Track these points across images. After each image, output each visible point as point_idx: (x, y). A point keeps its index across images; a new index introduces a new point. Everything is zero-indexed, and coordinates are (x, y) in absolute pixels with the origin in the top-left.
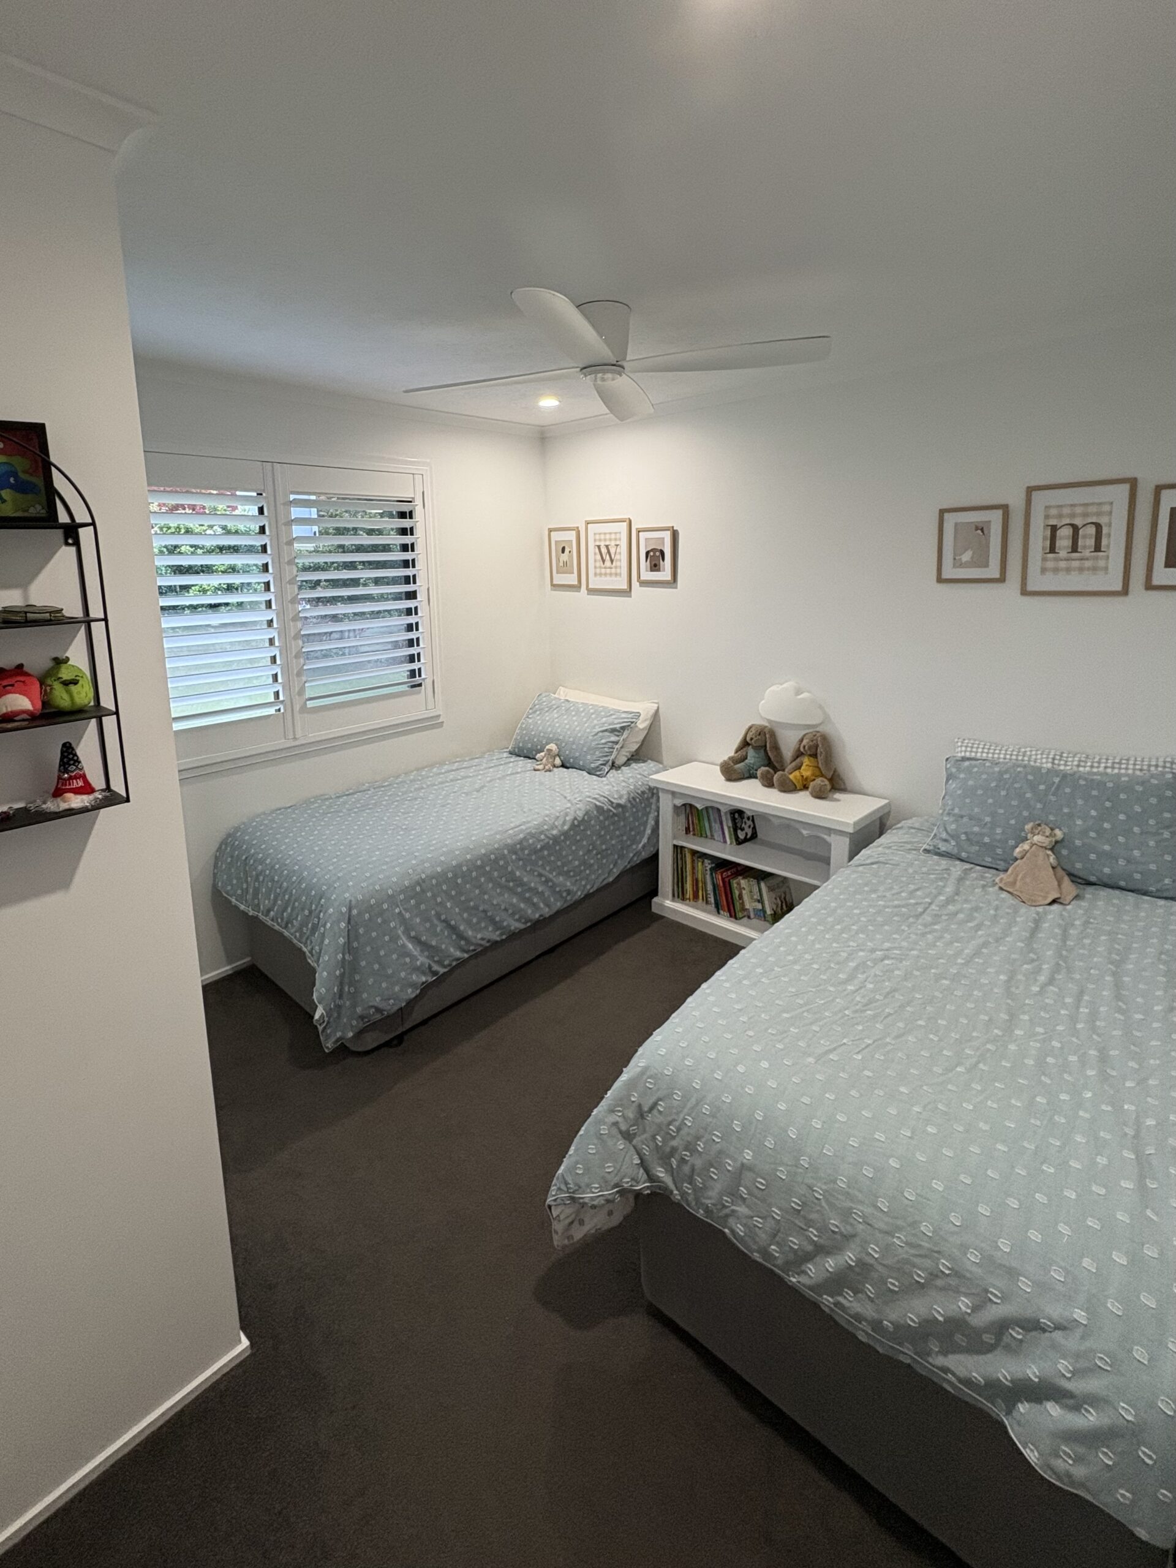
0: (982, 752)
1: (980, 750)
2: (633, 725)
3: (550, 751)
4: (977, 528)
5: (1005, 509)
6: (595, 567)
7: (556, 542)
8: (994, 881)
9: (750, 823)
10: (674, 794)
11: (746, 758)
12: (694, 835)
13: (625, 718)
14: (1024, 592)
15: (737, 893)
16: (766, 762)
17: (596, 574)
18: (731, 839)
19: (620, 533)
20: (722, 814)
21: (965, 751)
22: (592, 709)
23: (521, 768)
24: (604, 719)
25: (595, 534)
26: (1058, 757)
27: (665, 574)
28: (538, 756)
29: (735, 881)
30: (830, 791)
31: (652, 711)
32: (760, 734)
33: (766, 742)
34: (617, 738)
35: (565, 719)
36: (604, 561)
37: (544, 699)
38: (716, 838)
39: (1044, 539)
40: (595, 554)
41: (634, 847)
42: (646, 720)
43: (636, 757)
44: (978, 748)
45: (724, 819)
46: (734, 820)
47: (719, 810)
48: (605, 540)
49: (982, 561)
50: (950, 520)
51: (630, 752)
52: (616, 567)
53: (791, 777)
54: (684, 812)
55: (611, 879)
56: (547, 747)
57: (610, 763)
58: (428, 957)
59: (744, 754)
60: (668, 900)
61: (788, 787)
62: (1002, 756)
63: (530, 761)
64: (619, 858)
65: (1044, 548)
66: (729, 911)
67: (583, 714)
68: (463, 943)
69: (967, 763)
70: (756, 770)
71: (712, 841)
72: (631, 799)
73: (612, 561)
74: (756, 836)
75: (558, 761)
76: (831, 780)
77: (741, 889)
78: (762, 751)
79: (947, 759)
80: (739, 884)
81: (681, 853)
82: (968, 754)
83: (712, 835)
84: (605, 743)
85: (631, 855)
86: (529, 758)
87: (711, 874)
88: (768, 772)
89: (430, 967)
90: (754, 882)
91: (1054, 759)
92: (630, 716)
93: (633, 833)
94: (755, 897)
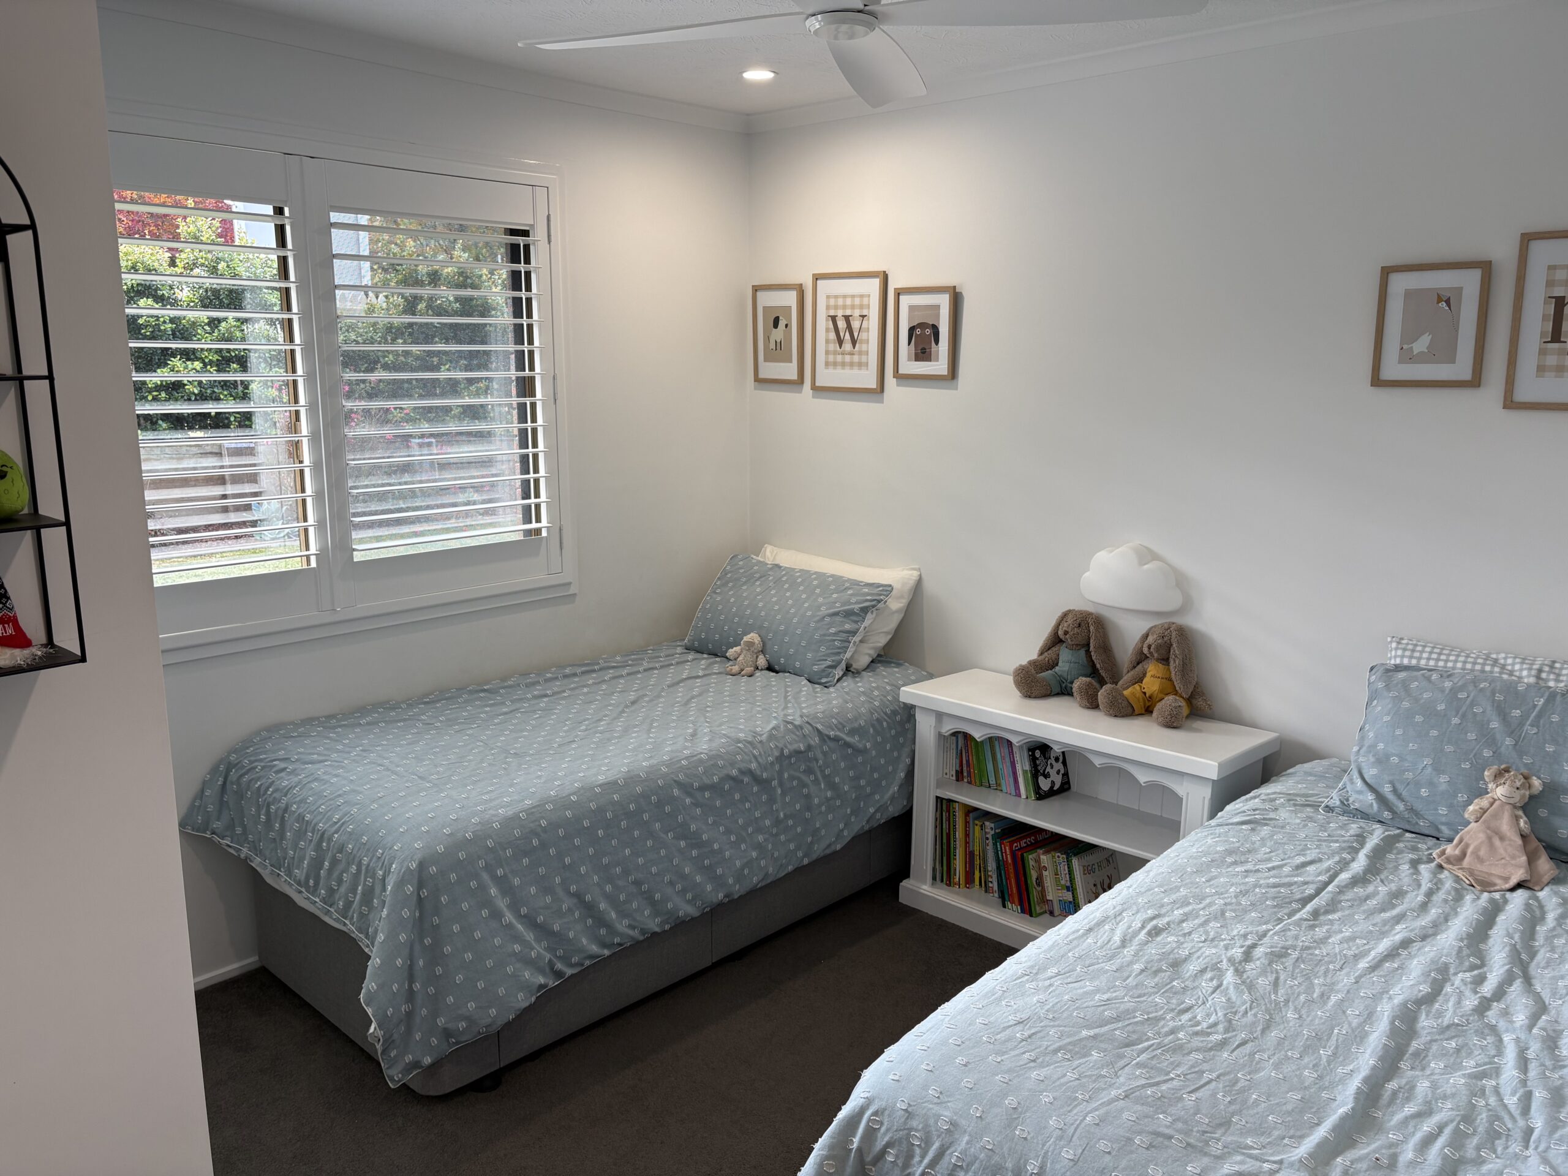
0: (1429, 659)
1: (1425, 655)
2: (880, 605)
3: (750, 644)
4: (1440, 300)
5: (1486, 268)
6: (827, 353)
7: (766, 309)
8: (1431, 854)
9: (1059, 766)
10: (940, 716)
11: (1057, 665)
12: (970, 783)
13: (868, 594)
14: (1510, 403)
15: (1034, 875)
16: (1089, 671)
17: (827, 364)
18: (1027, 790)
19: (869, 296)
20: (1015, 750)
21: (1402, 657)
22: (815, 579)
23: (703, 669)
24: (835, 596)
25: (828, 297)
26: (1547, 669)
27: (939, 366)
28: (731, 652)
29: (1030, 857)
30: (1188, 717)
31: (912, 583)
32: (1080, 625)
33: (1089, 638)
34: (855, 626)
35: (774, 596)
36: (840, 342)
37: (741, 563)
38: (1004, 788)
39: (1545, 318)
40: (827, 330)
41: (877, 797)
42: (902, 597)
43: (883, 658)
44: (1422, 652)
45: (1017, 757)
46: (1033, 759)
47: (1009, 743)
48: (844, 307)
49: (1445, 352)
50: (1400, 284)
51: (874, 648)
52: (860, 353)
53: (1126, 693)
54: (954, 746)
55: (838, 847)
56: (746, 639)
57: (843, 665)
58: (546, 949)
59: (1054, 657)
60: (925, 883)
61: (1124, 710)
62: (1459, 665)
63: (718, 659)
64: (852, 813)
65: (1543, 334)
66: (1021, 903)
67: (801, 588)
68: (603, 931)
69: (1402, 675)
70: (1072, 683)
71: (999, 793)
72: (875, 722)
73: (854, 342)
74: (1069, 788)
75: (762, 661)
76: (1189, 700)
77: (1041, 869)
78: (1082, 652)
79: (1372, 669)
80: (1038, 861)
81: (948, 811)
82: (1406, 661)
83: (998, 784)
84: (835, 634)
85: (872, 810)
86: (716, 655)
87: (995, 844)
88: (1089, 685)
89: (551, 964)
90: (1061, 858)
91: (1540, 671)
92: (876, 591)
93: (876, 775)
94: (1063, 882)
